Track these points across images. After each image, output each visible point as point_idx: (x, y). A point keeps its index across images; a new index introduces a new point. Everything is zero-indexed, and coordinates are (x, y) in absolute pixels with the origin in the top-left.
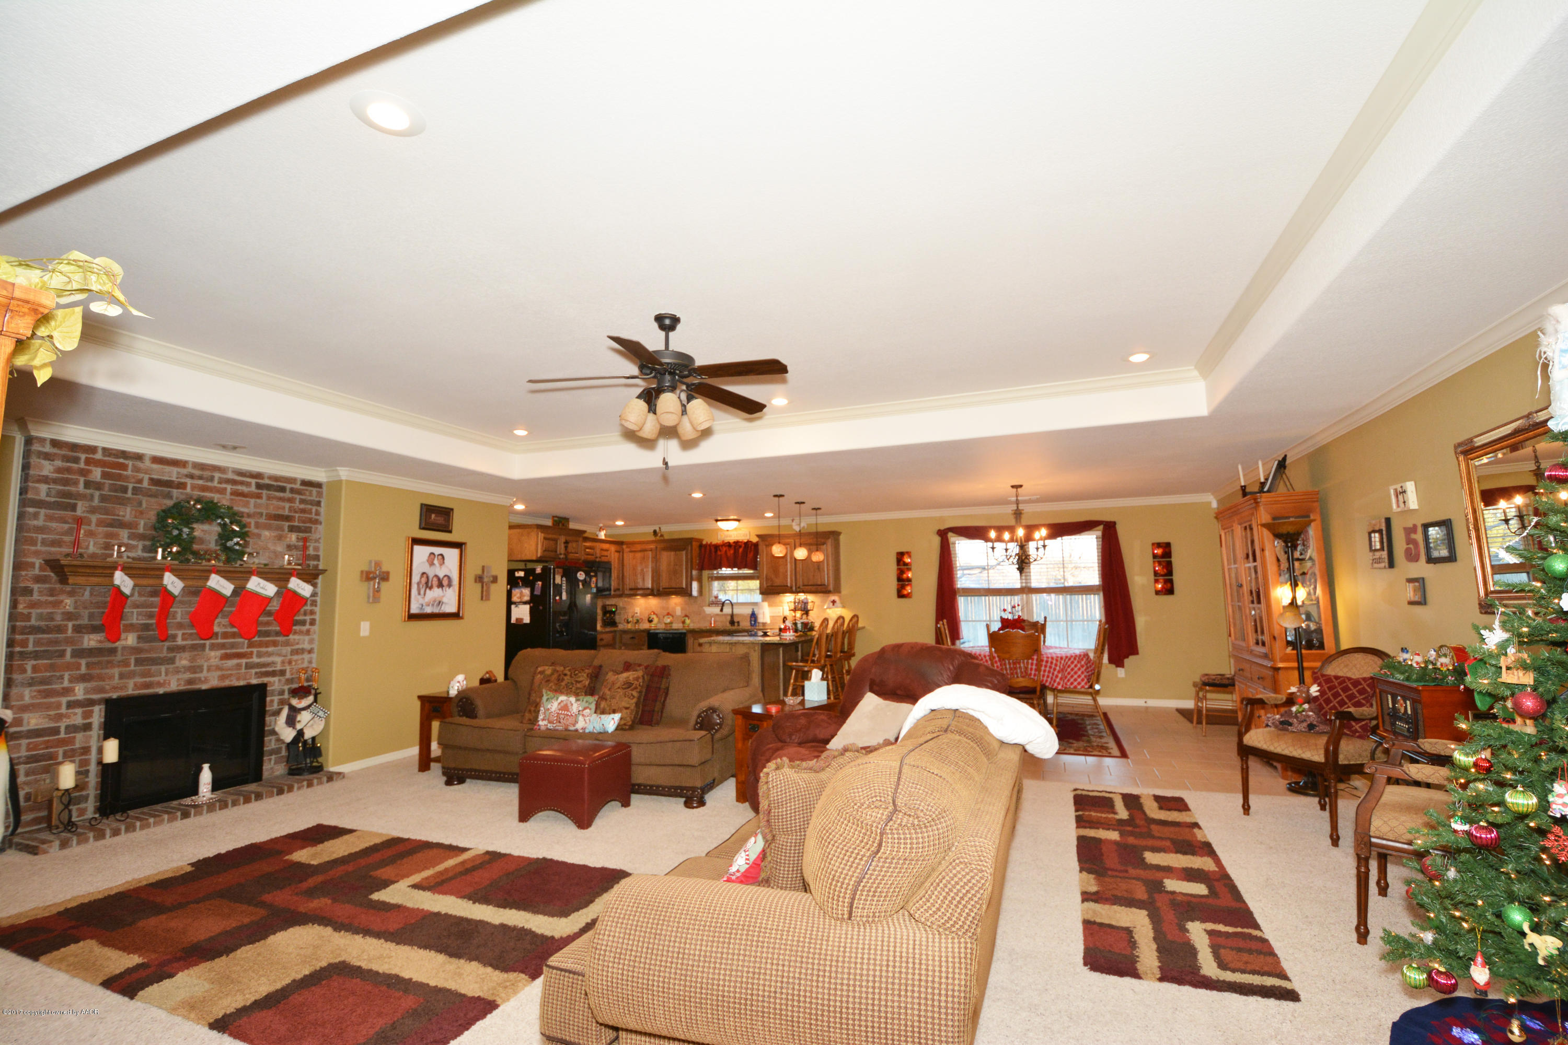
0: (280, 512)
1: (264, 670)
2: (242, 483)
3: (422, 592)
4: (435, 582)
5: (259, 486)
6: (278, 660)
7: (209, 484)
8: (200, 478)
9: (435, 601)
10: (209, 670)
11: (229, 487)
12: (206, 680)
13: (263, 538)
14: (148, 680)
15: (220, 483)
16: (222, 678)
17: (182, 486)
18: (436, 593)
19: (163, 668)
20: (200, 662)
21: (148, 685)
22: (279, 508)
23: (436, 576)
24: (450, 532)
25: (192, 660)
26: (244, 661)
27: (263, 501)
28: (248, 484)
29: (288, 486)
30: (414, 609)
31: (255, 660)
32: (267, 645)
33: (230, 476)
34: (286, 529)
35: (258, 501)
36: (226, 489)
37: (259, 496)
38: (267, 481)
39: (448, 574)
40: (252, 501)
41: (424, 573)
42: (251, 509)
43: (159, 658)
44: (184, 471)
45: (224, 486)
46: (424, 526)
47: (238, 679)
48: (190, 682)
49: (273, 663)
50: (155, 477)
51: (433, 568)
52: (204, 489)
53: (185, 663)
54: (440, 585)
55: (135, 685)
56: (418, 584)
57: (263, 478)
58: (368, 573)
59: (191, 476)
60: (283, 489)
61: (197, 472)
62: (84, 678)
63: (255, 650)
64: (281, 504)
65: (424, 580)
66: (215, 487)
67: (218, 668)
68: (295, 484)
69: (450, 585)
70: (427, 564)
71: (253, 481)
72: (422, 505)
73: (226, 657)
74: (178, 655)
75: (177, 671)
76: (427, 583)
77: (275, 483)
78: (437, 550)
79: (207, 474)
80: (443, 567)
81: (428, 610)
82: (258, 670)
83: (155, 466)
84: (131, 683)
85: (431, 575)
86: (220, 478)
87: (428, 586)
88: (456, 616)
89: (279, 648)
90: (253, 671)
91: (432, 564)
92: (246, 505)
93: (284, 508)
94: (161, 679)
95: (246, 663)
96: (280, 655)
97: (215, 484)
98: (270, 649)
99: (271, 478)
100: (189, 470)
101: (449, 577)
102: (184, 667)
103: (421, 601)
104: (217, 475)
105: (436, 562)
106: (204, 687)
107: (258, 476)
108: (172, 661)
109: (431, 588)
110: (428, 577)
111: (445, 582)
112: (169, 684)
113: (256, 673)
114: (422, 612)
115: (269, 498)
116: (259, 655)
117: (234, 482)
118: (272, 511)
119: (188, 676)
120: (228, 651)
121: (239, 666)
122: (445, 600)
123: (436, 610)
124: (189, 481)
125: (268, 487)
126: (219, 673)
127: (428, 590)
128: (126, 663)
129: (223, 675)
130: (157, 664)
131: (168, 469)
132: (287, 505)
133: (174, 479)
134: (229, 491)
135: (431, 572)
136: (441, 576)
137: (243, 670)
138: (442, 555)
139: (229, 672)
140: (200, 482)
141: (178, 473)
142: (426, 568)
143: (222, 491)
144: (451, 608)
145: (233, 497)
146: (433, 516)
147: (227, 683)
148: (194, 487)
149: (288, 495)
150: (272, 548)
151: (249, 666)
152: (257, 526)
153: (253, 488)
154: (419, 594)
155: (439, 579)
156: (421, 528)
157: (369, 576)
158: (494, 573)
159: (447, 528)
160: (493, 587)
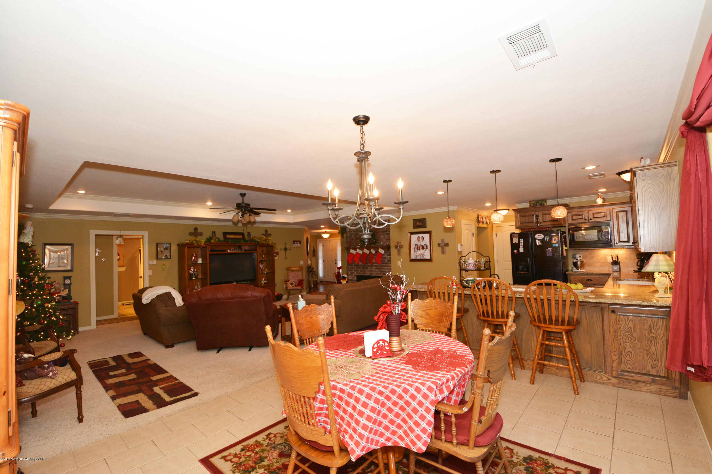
0: (384, 230)
3: (416, 251)
4: (421, 247)
6: (387, 270)
9: (421, 254)
10: (374, 271)
12: (373, 274)
16: (376, 274)
18: (421, 251)
21: (364, 273)
23: (421, 245)
24: (425, 227)
25: (371, 268)
30: (413, 257)
31: (382, 270)
32: (384, 266)
34: (386, 234)
39: (426, 244)
41: (416, 245)
46: (416, 227)
47: (379, 274)
48: (371, 274)
54: (423, 248)
56: (414, 248)
58: (395, 246)
62: (356, 271)
63: (382, 267)
65: (416, 247)
67: (376, 271)
69: (427, 248)
70: (417, 241)
72: (413, 220)
73: (376, 269)
74: (369, 267)
75: (368, 271)
76: (418, 248)
78: (420, 235)
80: (424, 241)
81: (419, 258)
84: (362, 273)
85: (419, 245)
87: (418, 249)
88: (430, 260)
89: (387, 267)
91: (419, 241)
101: (426, 246)
103: (416, 254)
105: (420, 240)
108: (367, 268)
109: (419, 250)
111: (425, 247)
113: (383, 273)
114: (416, 258)
116: (383, 269)
119: (370, 272)
121: (379, 271)
122: (425, 254)
123: (422, 258)
128: (361, 268)
135: (419, 244)
136: (423, 245)
138: (423, 237)
142: (417, 243)
144: (428, 257)
146: (418, 223)
151: (381, 271)
152: (380, 235)
156: (414, 228)
157: (396, 247)
158: (446, 242)
159: (424, 226)
160: (446, 248)
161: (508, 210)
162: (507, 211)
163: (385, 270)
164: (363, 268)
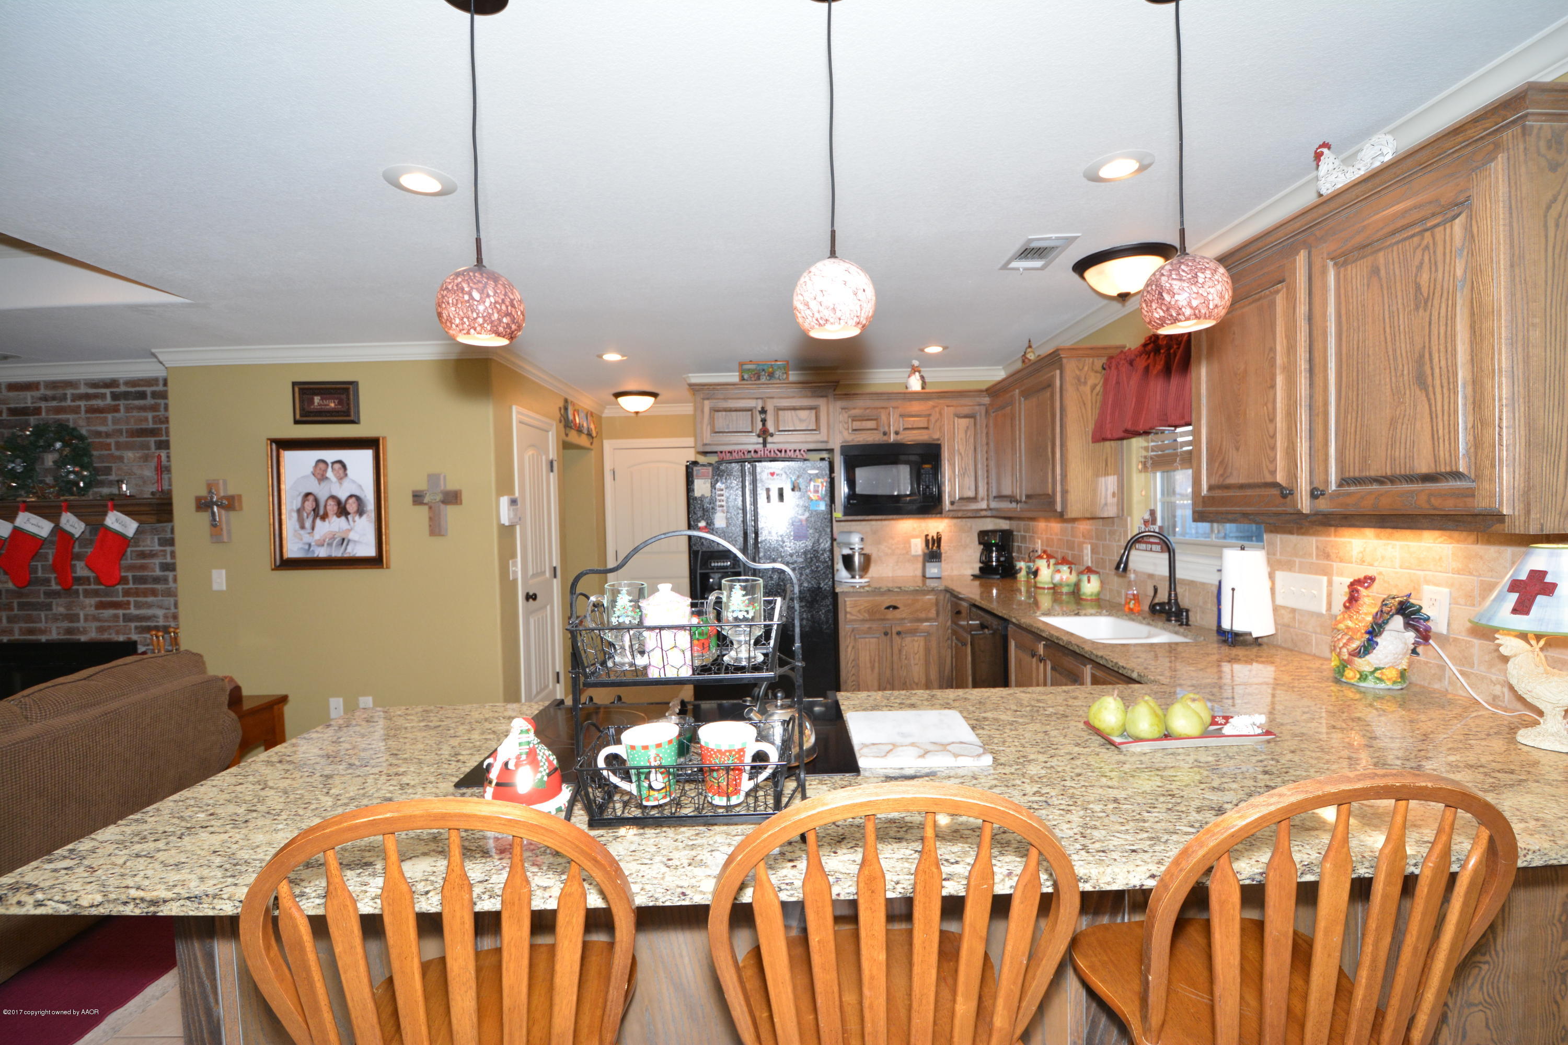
0: (144, 426)
1: (144, 624)
2: (96, 396)
3: (308, 524)
4: (332, 507)
5: (115, 397)
6: (160, 613)
7: (63, 404)
8: (54, 398)
9: (333, 538)
10: (86, 620)
11: (82, 403)
12: (85, 632)
13: (126, 461)
14: (31, 625)
15: (73, 400)
16: (101, 630)
17: (37, 411)
18: (335, 524)
19: (43, 614)
20: (76, 610)
21: (31, 631)
22: (141, 420)
23: (333, 497)
24: (355, 421)
25: (68, 607)
26: (121, 612)
27: (122, 414)
28: (103, 396)
29: (149, 390)
30: (293, 550)
31: (133, 611)
32: (145, 593)
33: (83, 390)
34: (153, 446)
35: (116, 415)
36: (79, 407)
37: (116, 409)
38: (123, 389)
39: (357, 493)
40: (110, 416)
41: (308, 495)
42: (110, 427)
43: (38, 603)
44: (37, 394)
45: (78, 403)
46: (305, 416)
47: (118, 633)
48: (69, 631)
49: (155, 616)
50: (12, 406)
51: (323, 484)
52: (59, 410)
53: (62, 610)
54: (342, 511)
55: (21, 629)
56: (299, 511)
57: (118, 386)
58: (199, 499)
59: (45, 399)
60: (142, 395)
61: (50, 393)
63: (132, 599)
64: (145, 414)
65: (309, 505)
66: (69, 406)
67: (96, 619)
68: (157, 385)
69: (361, 512)
70: (313, 480)
71: (107, 391)
72: (295, 384)
73: (101, 606)
74: (54, 601)
75: (56, 619)
76: (316, 510)
77: (133, 390)
78: (330, 455)
79: (60, 392)
80: (346, 483)
81: (322, 553)
82: (138, 624)
83: (12, 394)
84: (16, 627)
85: (323, 497)
86: (73, 394)
87: (319, 514)
88: (376, 562)
89: (160, 598)
90: (133, 625)
91: (322, 478)
92: (104, 422)
93: (146, 419)
94: (42, 625)
95: (124, 615)
96: (160, 607)
97: (69, 402)
98: (150, 599)
99: (129, 383)
100: (42, 391)
101: (358, 499)
102: (61, 615)
103: (307, 538)
104: (69, 392)
105: (330, 474)
106: (83, 638)
107: (113, 383)
108: (48, 607)
109: (324, 517)
110: (316, 500)
111: (352, 506)
112: (50, 632)
113: (136, 628)
114: (310, 555)
115: (128, 409)
116: (138, 606)
117: (87, 397)
118: (133, 426)
119: (66, 624)
120: (103, 599)
121: (116, 617)
122: (352, 536)
123: (337, 553)
124: (43, 405)
125: (126, 395)
126: (98, 624)
127: (318, 521)
129: (101, 627)
130: (36, 610)
131: (22, 394)
132: (150, 415)
133: (29, 405)
134: (83, 409)
135: (322, 492)
136: (343, 496)
137: (121, 623)
138: (340, 462)
139: (106, 624)
140: (54, 403)
141: (32, 397)
142: (313, 486)
143: (76, 410)
144: (368, 550)
145: (89, 415)
146: (317, 400)
147: (105, 636)
148: (48, 410)
149: (150, 401)
150: (138, 472)
151: (128, 618)
152: (119, 446)
153: (109, 400)
154: (302, 527)
155: (339, 502)
156: (296, 422)
157: (204, 505)
158: (451, 486)
159: (347, 415)
160: (450, 511)
161: (654, 395)
162: (650, 400)
163: (149, 612)
164: (22, 606)
